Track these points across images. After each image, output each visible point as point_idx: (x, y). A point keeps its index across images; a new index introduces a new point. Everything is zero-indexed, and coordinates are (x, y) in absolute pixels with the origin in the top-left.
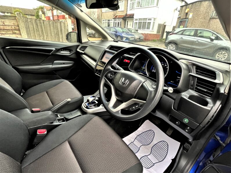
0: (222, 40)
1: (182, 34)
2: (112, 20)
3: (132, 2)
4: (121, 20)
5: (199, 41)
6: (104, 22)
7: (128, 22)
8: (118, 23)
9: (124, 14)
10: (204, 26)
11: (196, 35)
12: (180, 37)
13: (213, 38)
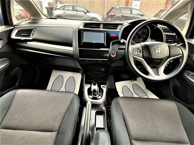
0: (90, 12)
1: (64, 9)
5: (78, 14)
10: (75, 3)
11: (73, 10)
12: (64, 12)
13: (86, 11)
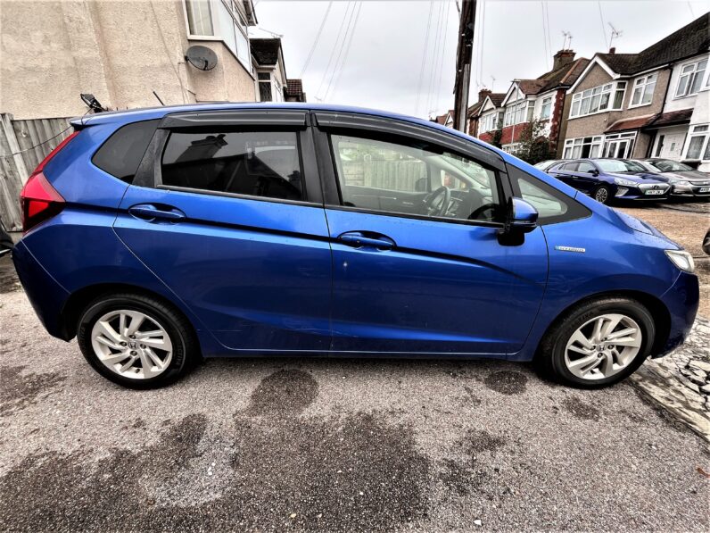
2: (600, 138)
3: (689, 73)
4: (634, 134)
6: (572, 145)
7: (662, 138)
8: (623, 144)
9: (650, 115)
